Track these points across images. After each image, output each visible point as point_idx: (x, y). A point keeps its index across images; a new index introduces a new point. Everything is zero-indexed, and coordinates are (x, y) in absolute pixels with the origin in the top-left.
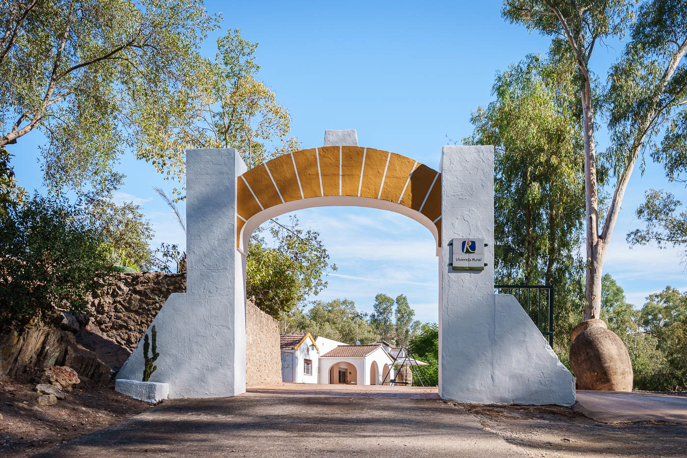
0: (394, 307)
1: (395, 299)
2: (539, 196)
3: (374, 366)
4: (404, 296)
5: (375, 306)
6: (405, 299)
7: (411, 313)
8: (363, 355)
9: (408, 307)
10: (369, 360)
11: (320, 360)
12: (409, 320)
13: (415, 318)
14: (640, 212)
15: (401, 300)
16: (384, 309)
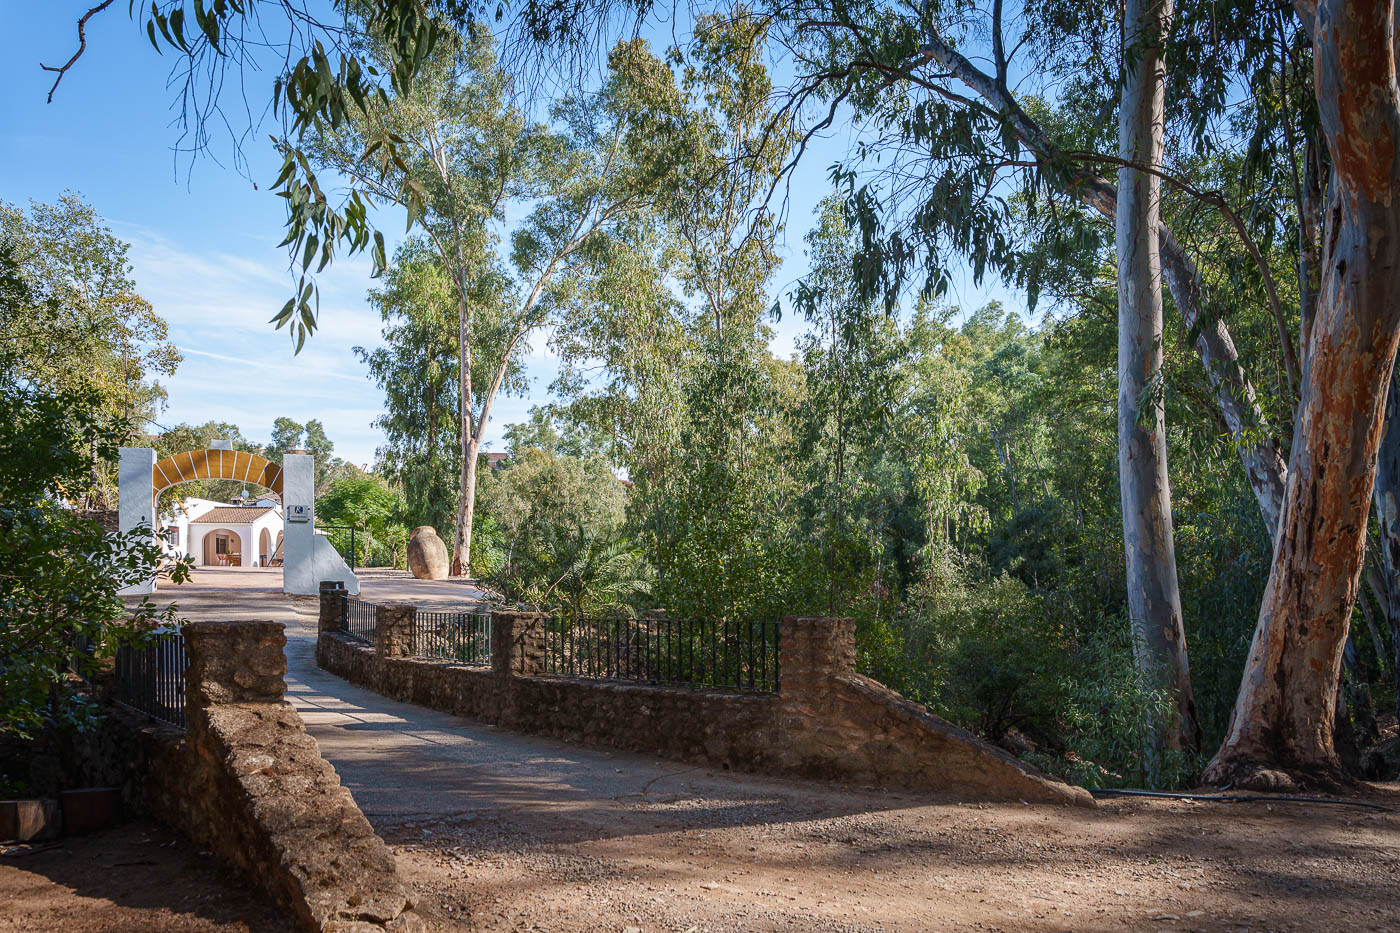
0: (304, 437)
1: (304, 426)
2: (437, 376)
3: (265, 534)
4: (317, 422)
5: (274, 435)
6: (319, 425)
7: (328, 447)
8: (250, 521)
9: (323, 438)
10: (257, 527)
11: (189, 526)
12: (326, 456)
13: (334, 455)
14: (551, 387)
15: (314, 428)
16: (288, 439)
